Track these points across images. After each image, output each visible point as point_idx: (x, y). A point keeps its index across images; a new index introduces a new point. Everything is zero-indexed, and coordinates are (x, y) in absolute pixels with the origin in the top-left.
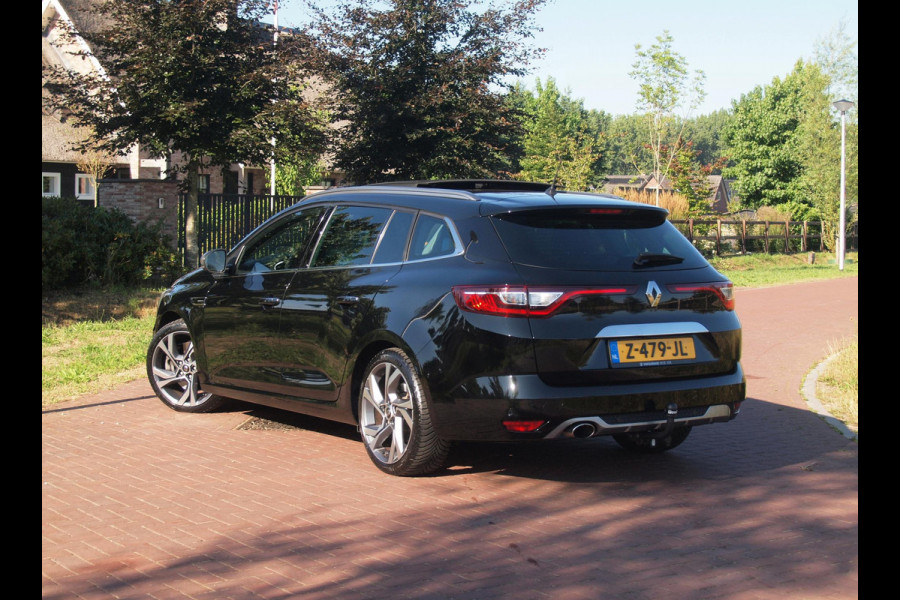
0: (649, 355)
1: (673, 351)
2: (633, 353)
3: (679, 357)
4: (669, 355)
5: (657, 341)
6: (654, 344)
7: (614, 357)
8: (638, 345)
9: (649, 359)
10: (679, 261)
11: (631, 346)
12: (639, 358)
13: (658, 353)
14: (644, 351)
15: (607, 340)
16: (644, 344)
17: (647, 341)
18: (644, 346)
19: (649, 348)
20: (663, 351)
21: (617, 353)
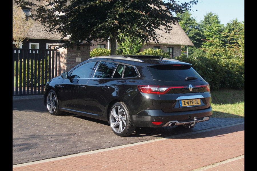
0: (189, 104)
1: (195, 103)
2: (185, 104)
3: (197, 104)
4: (194, 104)
5: (191, 100)
6: (190, 101)
7: (181, 105)
8: (186, 101)
9: (189, 105)
10: (196, 79)
11: (185, 102)
12: (187, 105)
13: (191, 103)
14: (188, 103)
15: (179, 100)
16: (188, 101)
17: (189, 100)
18: (188, 102)
19: (189, 102)
20: (193, 103)
21: (181, 104)
